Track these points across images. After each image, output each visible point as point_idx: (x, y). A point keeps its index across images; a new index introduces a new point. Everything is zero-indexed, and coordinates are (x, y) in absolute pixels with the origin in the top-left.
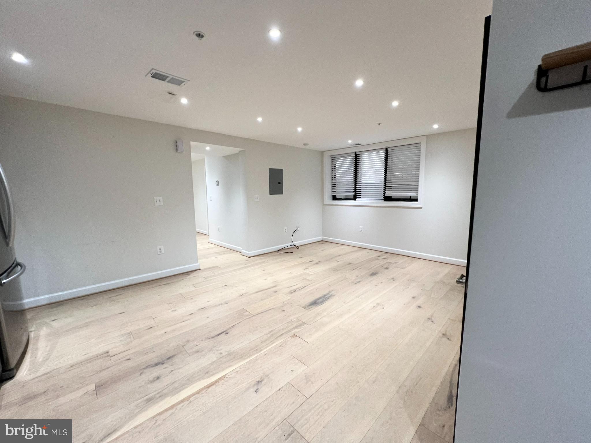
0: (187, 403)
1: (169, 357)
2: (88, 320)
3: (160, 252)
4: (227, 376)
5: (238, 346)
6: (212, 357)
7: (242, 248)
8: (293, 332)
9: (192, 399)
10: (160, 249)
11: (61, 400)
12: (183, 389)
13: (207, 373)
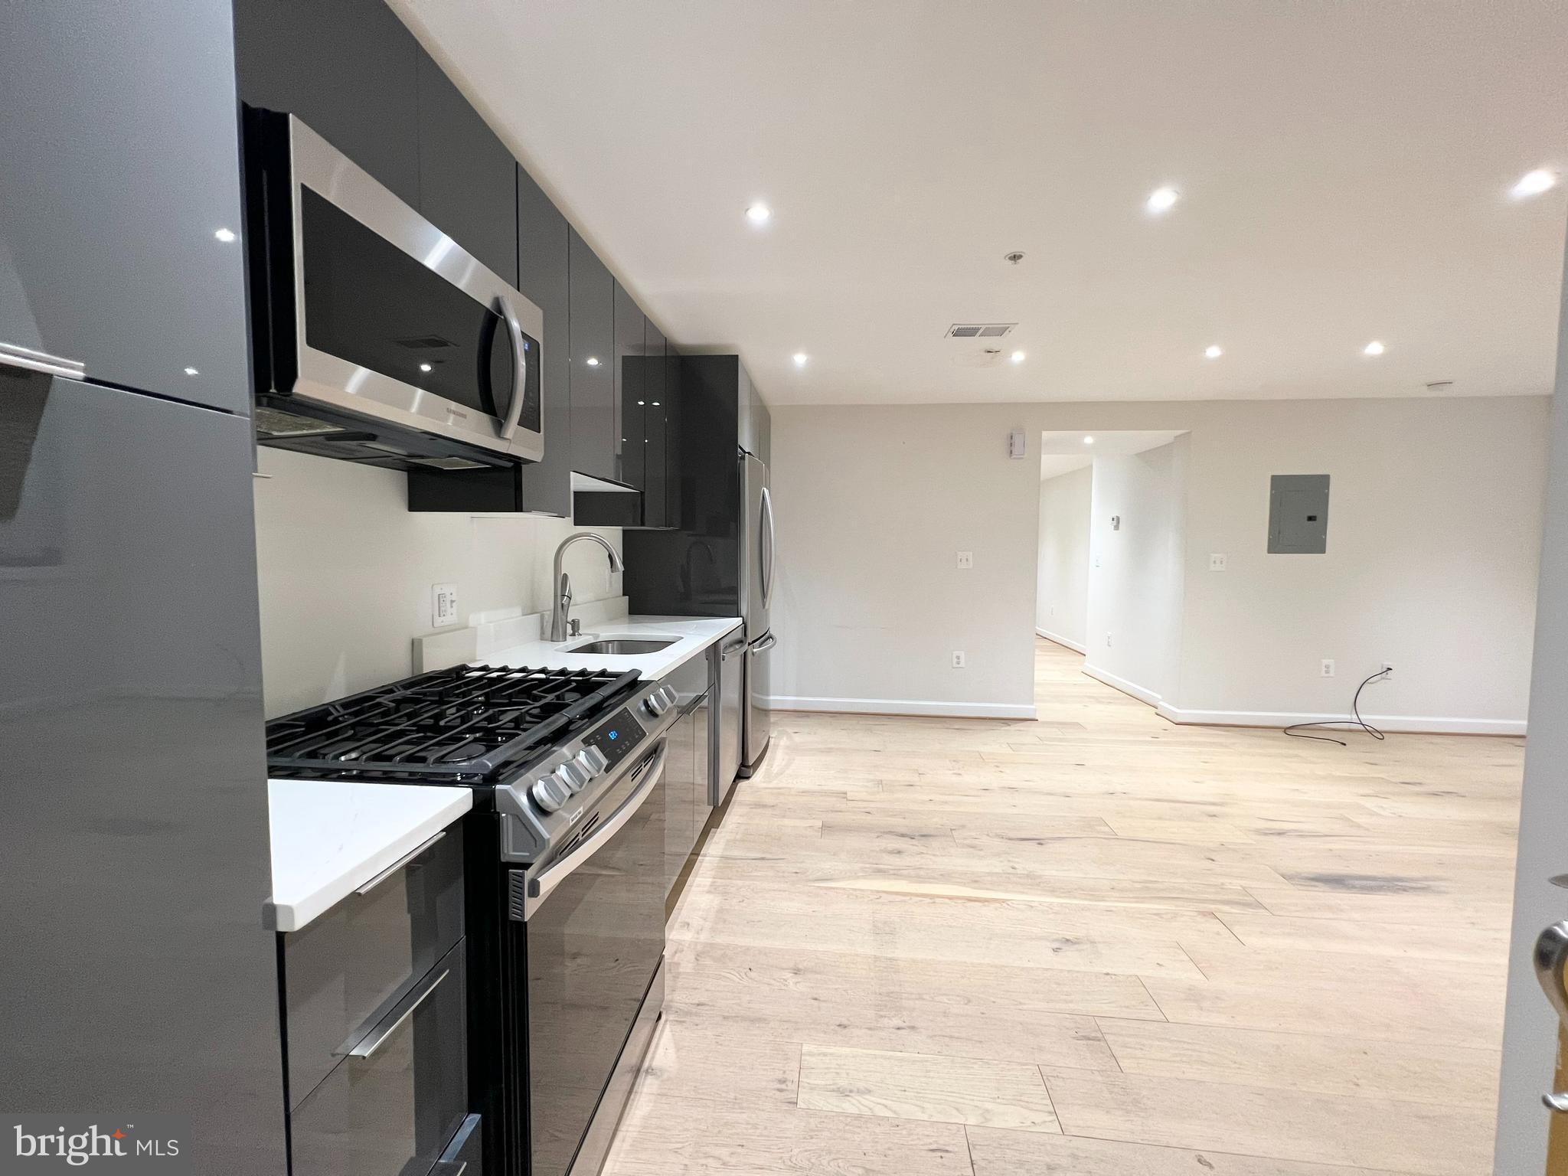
0: (928, 900)
1: (925, 833)
2: (833, 746)
3: (958, 663)
4: (1009, 903)
5: (1054, 873)
6: (997, 866)
7: (1160, 697)
8: (1213, 906)
9: (938, 900)
10: (958, 658)
11: (786, 822)
12: (931, 883)
13: (976, 881)
